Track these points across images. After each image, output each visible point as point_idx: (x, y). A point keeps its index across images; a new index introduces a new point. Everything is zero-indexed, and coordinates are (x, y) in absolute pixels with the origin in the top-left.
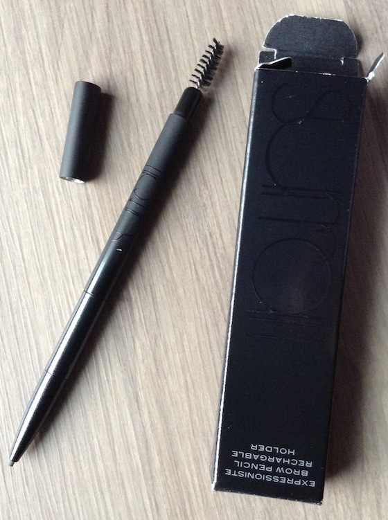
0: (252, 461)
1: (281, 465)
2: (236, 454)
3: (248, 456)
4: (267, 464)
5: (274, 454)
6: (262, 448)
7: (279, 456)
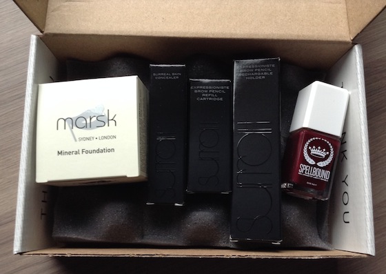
0: (264, 72)
1: (251, 72)
2: (271, 73)
3: (265, 74)
4: (257, 72)
5: (255, 76)
6: (260, 78)
7: (252, 76)
